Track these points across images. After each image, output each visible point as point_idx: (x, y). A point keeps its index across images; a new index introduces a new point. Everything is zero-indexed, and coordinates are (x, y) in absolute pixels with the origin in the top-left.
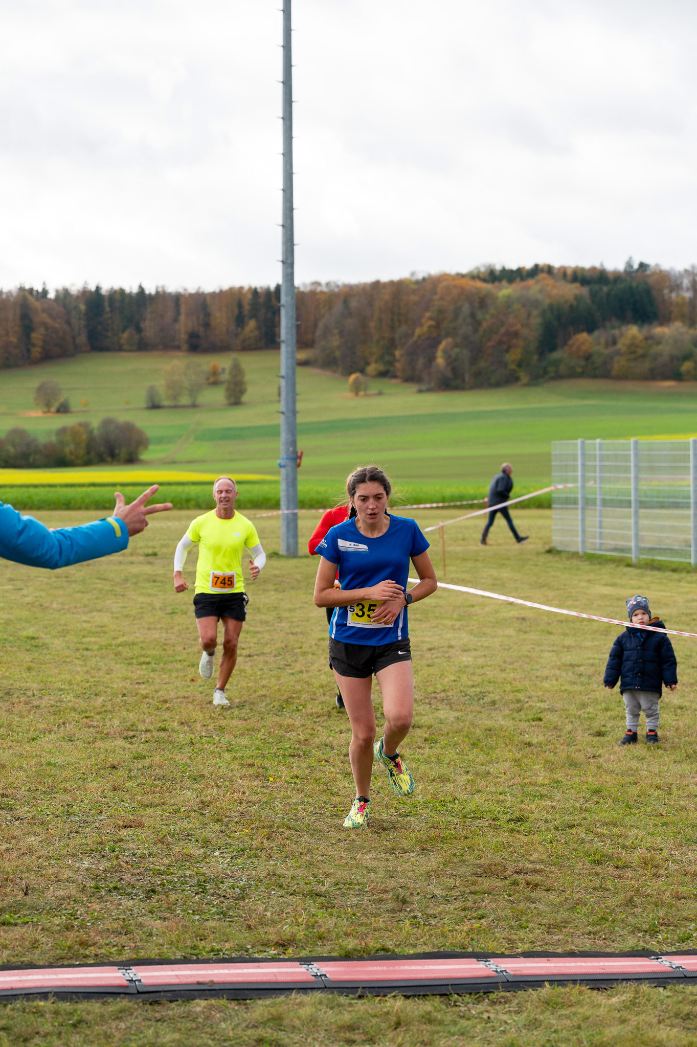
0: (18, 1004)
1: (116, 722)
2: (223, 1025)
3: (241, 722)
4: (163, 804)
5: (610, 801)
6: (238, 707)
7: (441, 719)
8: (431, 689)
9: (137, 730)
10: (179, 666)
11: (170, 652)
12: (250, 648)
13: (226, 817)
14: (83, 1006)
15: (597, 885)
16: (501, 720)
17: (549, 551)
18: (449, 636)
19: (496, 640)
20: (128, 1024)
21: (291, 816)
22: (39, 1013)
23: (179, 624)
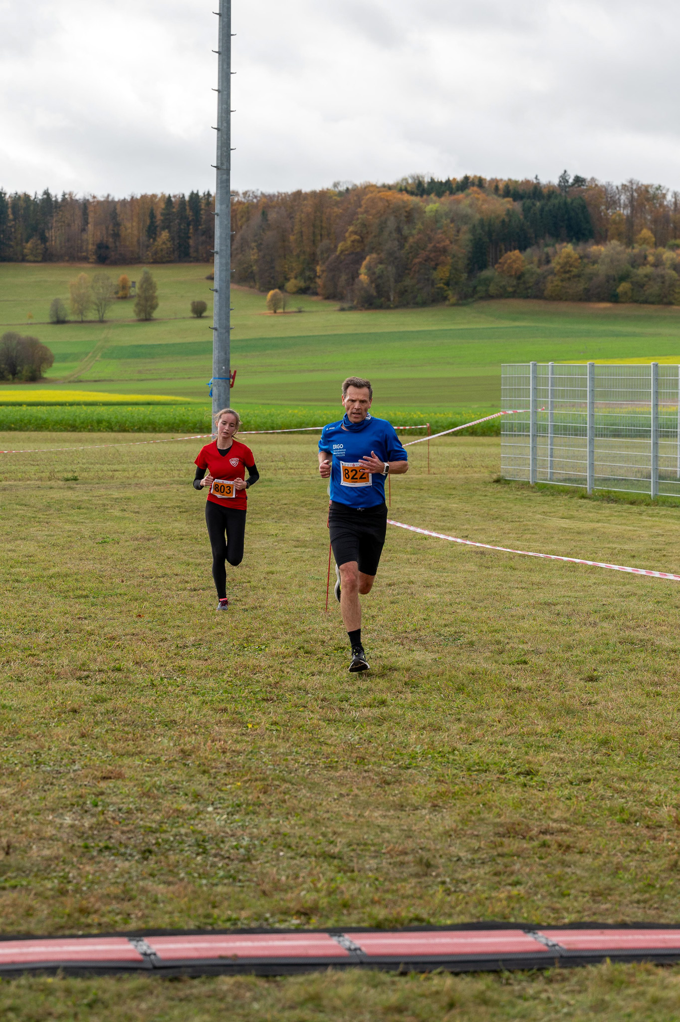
0: (23, 981)
1: (66, 662)
2: (256, 1006)
3: (201, 662)
4: (140, 752)
5: (622, 753)
6: (193, 645)
7: (418, 661)
8: (400, 628)
9: (89, 670)
10: (120, 600)
11: (108, 585)
12: (194, 581)
13: (213, 768)
14: (97, 983)
15: (633, 847)
16: (481, 662)
17: (497, 481)
18: (407, 570)
19: (458, 575)
20: (150, 1004)
21: (283, 768)
22: (48, 991)
23: (112, 555)
